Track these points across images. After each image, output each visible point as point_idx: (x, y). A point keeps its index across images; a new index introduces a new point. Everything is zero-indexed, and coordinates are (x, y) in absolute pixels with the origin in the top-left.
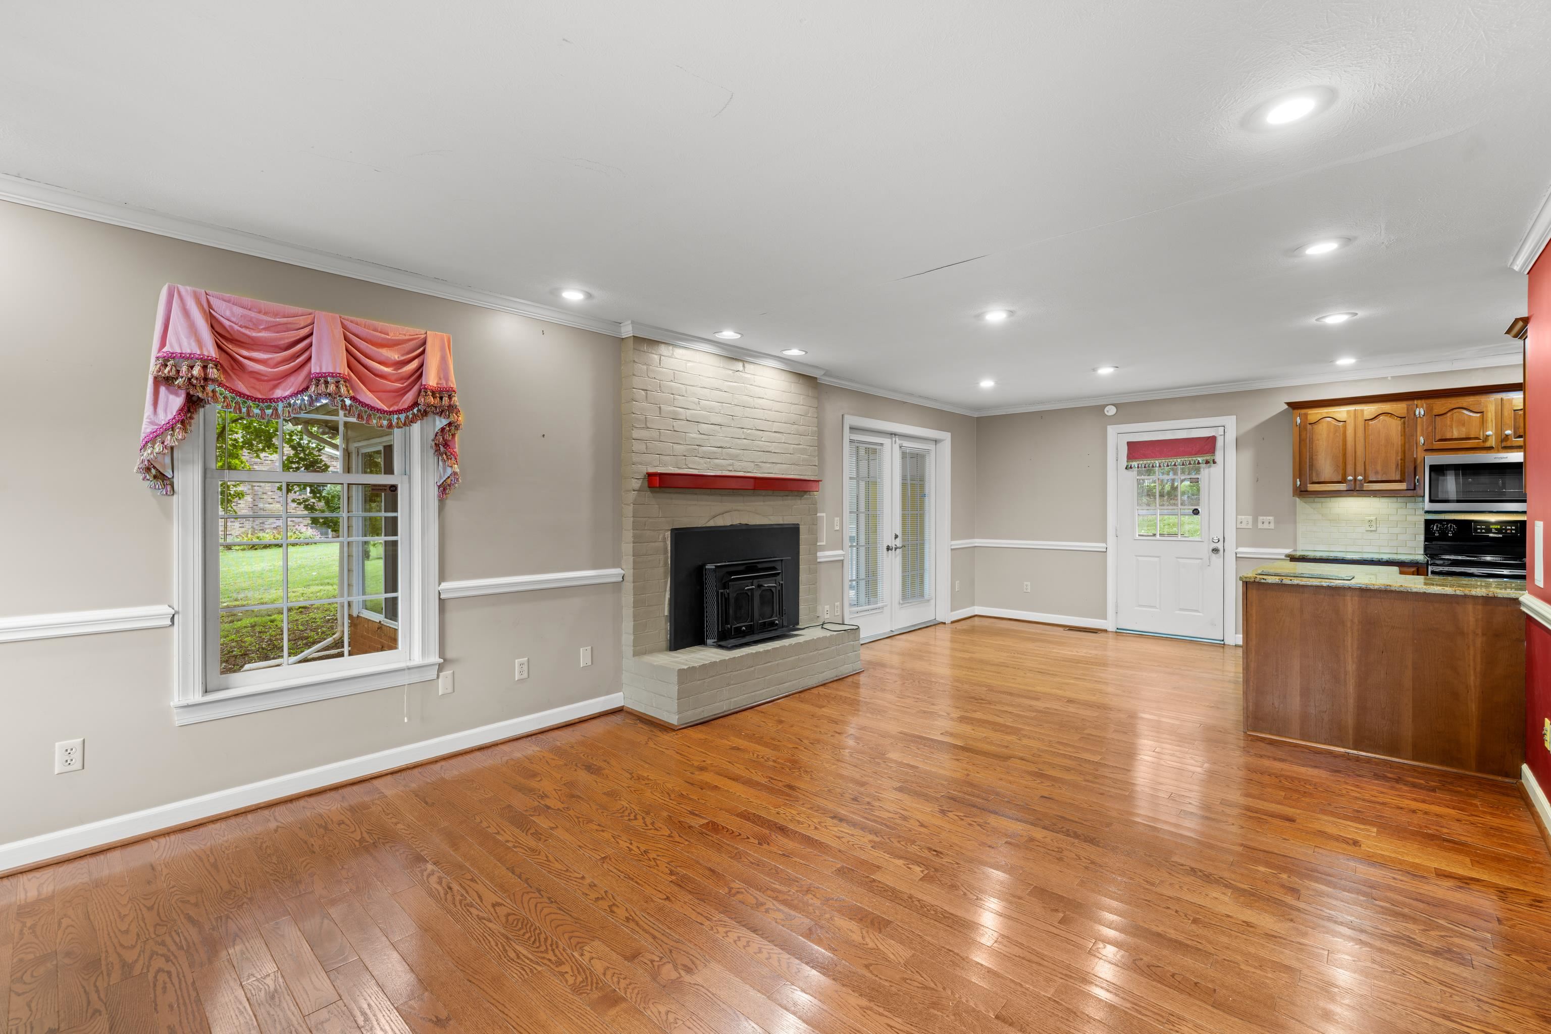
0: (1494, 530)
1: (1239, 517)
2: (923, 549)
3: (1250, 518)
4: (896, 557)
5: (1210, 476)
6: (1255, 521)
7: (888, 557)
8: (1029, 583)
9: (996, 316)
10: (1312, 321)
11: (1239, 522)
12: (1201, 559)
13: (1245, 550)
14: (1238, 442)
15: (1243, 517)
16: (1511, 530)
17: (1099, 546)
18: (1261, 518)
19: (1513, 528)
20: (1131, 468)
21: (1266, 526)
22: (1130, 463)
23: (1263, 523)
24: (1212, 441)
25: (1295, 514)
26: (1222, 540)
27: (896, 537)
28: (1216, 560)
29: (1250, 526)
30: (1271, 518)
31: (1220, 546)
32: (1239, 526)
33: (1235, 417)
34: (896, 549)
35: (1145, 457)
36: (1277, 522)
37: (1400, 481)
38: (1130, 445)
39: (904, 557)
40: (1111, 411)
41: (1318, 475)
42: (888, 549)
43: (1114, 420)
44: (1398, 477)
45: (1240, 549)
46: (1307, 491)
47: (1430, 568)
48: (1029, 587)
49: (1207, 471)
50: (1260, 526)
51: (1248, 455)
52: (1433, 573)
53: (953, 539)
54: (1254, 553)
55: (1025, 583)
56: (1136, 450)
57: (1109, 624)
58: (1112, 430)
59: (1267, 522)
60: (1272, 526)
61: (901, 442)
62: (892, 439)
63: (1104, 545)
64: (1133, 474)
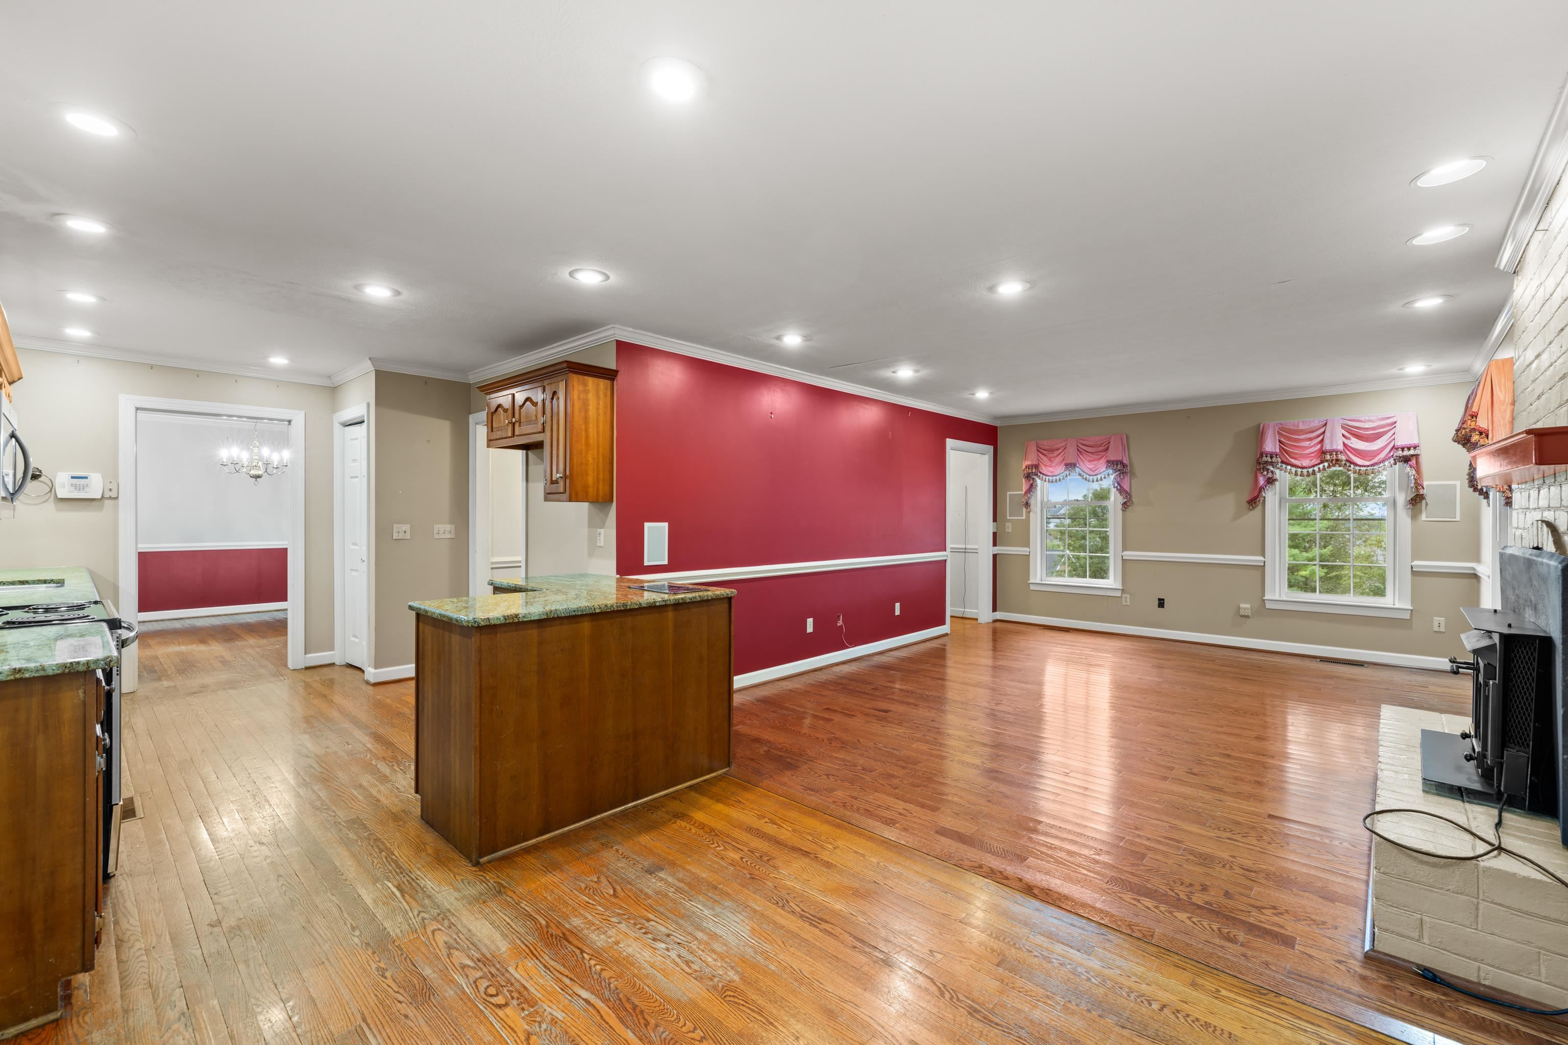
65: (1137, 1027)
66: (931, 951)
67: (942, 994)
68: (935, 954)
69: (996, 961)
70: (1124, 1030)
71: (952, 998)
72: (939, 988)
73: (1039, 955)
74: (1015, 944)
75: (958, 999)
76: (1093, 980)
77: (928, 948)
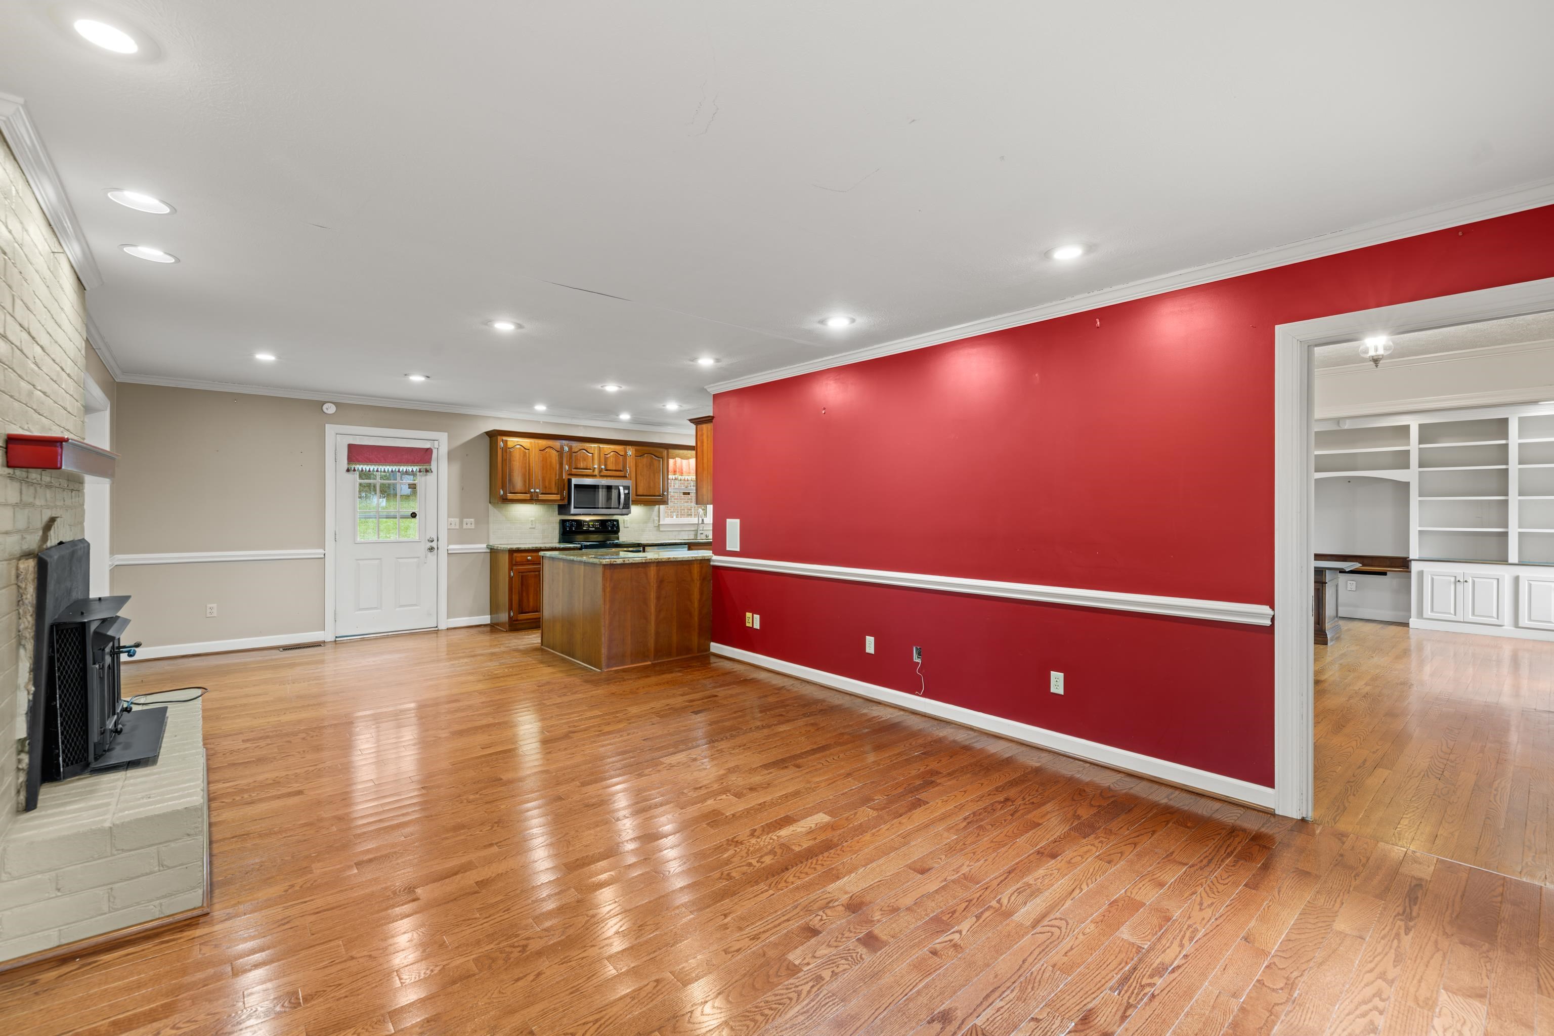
0: (591, 526)
1: (450, 519)
3: (457, 520)
5: (425, 483)
6: (461, 523)
8: (214, 606)
9: (504, 326)
10: (599, 387)
11: (449, 524)
12: (419, 557)
13: (455, 547)
14: (450, 454)
15: (453, 519)
16: (598, 525)
17: (314, 552)
18: (465, 520)
20: (354, 470)
21: (469, 526)
22: (353, 466)
23: (467, 524)
24: (428, 452)
25: (488, 516)
26: (436, 540)
28: (432, 557)
29: (457, 527)
30: (472, 520)
31: (434, 544)
32: (450, 528)
33: (447, 433)
35: (369, 461)
36: (477, 523)
37: (556, 494)
38: (351, 447)
40: (330, 409)
41: (514, 487)
43: (335, 419)
44: (556, 492)
45: (451, 547)
46: (507, 499)
48: (215, 610)
49: (423, 478)
50: (465, 526)
51: (456, 467)
54: (462, 549)
55: (210, 606)
56: (357, 453)
57: (327, 635)
58: (331, 430)
59: (470, 523)
60: (473, 526)
63: (322, 551)
64: (353, 476)
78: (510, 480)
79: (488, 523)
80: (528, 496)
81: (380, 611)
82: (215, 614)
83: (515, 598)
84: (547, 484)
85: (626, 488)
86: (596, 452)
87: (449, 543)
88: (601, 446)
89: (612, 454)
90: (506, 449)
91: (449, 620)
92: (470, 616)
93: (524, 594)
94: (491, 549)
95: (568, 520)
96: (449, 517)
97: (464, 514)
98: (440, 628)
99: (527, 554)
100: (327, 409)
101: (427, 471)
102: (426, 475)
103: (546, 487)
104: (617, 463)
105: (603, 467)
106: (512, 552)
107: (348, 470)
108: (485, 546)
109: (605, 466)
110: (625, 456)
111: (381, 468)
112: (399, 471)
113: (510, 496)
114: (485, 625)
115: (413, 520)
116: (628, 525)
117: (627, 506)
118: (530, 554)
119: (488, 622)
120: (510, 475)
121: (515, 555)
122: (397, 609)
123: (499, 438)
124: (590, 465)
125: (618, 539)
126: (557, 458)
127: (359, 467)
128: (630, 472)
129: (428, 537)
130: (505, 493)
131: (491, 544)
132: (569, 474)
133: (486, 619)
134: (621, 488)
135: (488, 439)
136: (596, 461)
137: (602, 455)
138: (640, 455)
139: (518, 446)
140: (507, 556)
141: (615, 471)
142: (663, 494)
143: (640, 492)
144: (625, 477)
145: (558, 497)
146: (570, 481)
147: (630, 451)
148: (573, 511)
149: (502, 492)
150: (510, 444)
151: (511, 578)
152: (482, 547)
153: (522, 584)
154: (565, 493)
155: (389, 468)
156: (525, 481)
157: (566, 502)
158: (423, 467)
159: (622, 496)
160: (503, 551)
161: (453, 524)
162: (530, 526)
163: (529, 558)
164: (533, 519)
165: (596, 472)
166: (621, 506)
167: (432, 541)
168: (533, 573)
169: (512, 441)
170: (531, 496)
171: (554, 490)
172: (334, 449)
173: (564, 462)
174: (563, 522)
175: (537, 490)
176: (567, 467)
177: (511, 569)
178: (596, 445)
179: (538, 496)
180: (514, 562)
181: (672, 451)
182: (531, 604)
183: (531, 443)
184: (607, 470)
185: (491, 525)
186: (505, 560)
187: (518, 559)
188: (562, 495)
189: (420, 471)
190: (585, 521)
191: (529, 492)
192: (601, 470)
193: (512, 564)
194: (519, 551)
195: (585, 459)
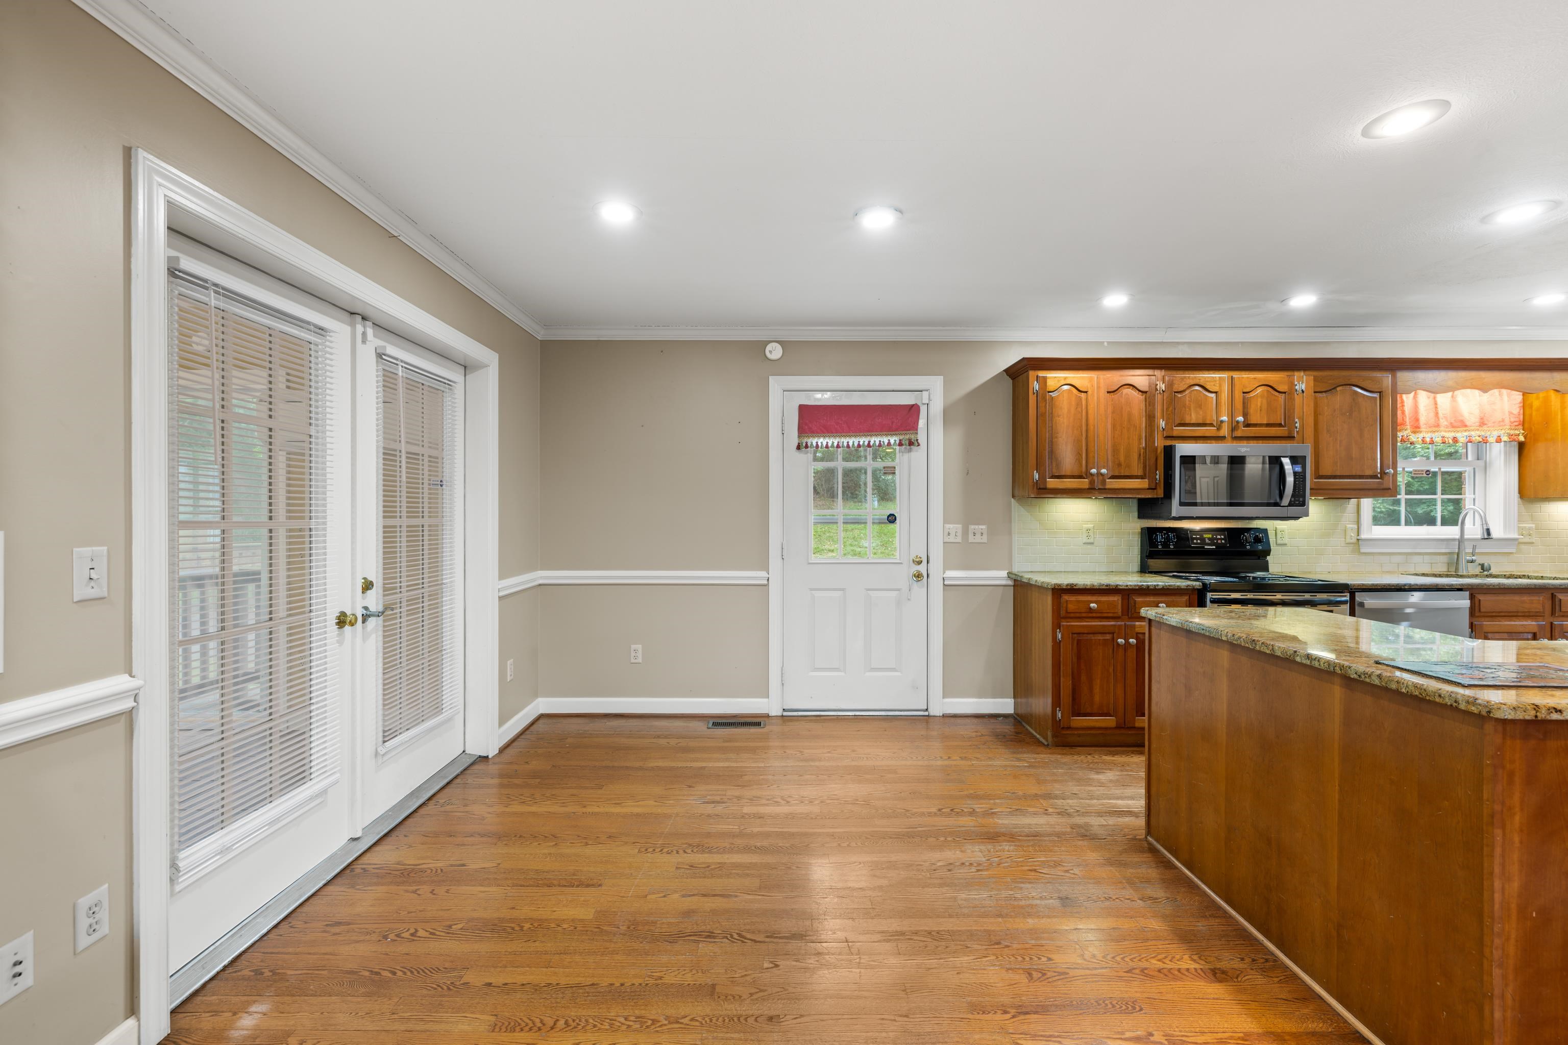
0: (1207, 541)
1: (947, 526)
2: (436, 607)
3: (959, 527)
4: (365, 638)
5: (909, 463)
6: (965, 532)
7: (340, 642)
8: (639, 647)
11: (946, 533)
12: (899, 590)
13: (956, 575)
14: (948, 414)
15: (951, 526)
16: (1221, 539)
17: (755, 576)
18: (972, 527)
19: (1222, 537)
20: (807, 447)
21: (978, 539)
22: (805, 440)
23: (974, 534)
24: (912, 411)
25: (1010, 522)
26: (925, 561)
27: (368, 586)
28: (919, 590)
29: (959, 539)
30: (984, 527)
31: (922, 568)
32: (947, 540)
33: (942, 377)
34: (365, 618)
35: (827, 431)
36: (990, 533)
37: (1142, 477)
38: (803, 409)
39: (388, 637)
40: (775, 352)
41: (1058, 466)
42: (342, 621)
43: (781, 368)
44: (1140, 473)
45: (950, 574)
46: (1045, 489)
47: (1209, 595)
48: (640, 654)
49: (906, 456)
50: (971, 539)
51: (958, 435)
52: (1214, 601)
53: (502, 576)
54: (966, 578)
55: (633, 647)
56: (810, 419)
57: (770, 706)
58: (776, 384)
59: (979, 533)
60: (985, 539)
61: (381, 343)
62: (353, 325)
63: (763, 574)
64: (805, 457)
65: (581, 991)
66: (777, 966)
67: (739, 935)
68: (771, 965)
69: (718, 989)
70: (590, 983)
71: (732, 936)
72: (746, 939)
73: (682, 1021)
74: (711, 1020)
75: (727, 938)
76: (622, 1020)
77: (781, 967)
78: (1052, 452)
79: (1010, 533)
80: (1084, 483)
81: (842, 674)
82: (640, 660)
83: (1066, 684)
84: (1122, 459)
85: (1294, 460)
86: (1226, 388)
87: (946, 568)
88: (1236, 375)
89: (1259, 390)
90: (1044, 394)
91: (947, 700)
92: (980, 696)
93: (1084, 678)
94: (1015, 580)
95: (1161, 530)
96: (946, 521)
97: (969, 518)
98: (932, 714)
99: (1089, 598)
100: (770, 352)
101: (911, 443)
102: (910, 451)
103: (1119, 465)
104: (1271, 408)
105: (1241, 419)
106: (1059, 592)
107: (799, 448)
108: (1004, 574)
109: (1245, 415)
110: (1289, 394)
111: (845, 441)
112: (869, 445)
113: (1052, 483)
114: (1006, 716)
115: (892, 526)
116: (1286, 540)
117: (1299, 500)
118: (1094, 598)
119: (1010, 710)
120: (1052, 443)
121: (1066, 597)
122: (868, 674)
123: (1032, 374)
124: (1212, 417)
125: (1266, 569)
126: (1143, 406)
127: (814, 441)
128: (1302, 426)
129: (913, 556)
130: (1043, 478)
131: (1015, 570)
132: (1167, 437)
133: (1006, 705)
134: (1286, 461)
135: (1009, 382)
136: (1224, 408)
137: (1238, 396)
138: (1323, 390)
139: (1066, 387)
140: (1049, 599)
141: (1268, 425)
142: (1383, 473)
143: (1326, 469)
144: (1290, 438)
145: (1143, 484)
146: (1169, 452)
147: (1302, 382)
148: (1176, 508)
149: (1036, 476)
150: (1051, 385)
151: (1056, 645)
152: (999, 576)
153: (1079, 657)
154: (1159, 475)
155: (853, 441)
156: (1079, 454)
157: (1160, 493)
158: (906, 437)
159: (1290, 479)
160: (1041, 588)
161: (953, 535)
162: (1085, 540)
163: (1092, 605)
164: (1090, 526)
165: (1225, 431)
166: (1286, 501)
167: (920, 563)
168: (1100, 637)
169: (1055, 378)
170: (1092, 483)
171: (1137, 470)
172: (781, 415)
173: (1158, 413)
174: (1149, 535)
175: (1104, 471)
176: (1162, 424)
177: (1056, 625)
178: (1225, 375)
179: (1104, 482)
180: (1063, 613)
181: (1404, 377)
182: (1097, 698)
183: (1091, 379)
184: (1248, 425)
185: (1015, 538)
186: (1044, 607)
187: (1071, 607)
188: (1152, 479)
189: (900, 444)
190: (1193, 532)
191: (1088, 475)
192: (1234, 427)
193: (1060, 616)
194: (1072, 590)
195: (1200, 405)
